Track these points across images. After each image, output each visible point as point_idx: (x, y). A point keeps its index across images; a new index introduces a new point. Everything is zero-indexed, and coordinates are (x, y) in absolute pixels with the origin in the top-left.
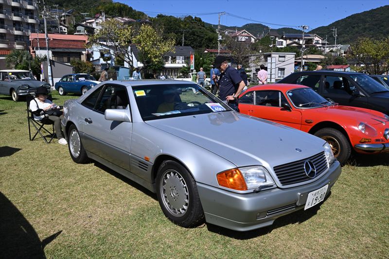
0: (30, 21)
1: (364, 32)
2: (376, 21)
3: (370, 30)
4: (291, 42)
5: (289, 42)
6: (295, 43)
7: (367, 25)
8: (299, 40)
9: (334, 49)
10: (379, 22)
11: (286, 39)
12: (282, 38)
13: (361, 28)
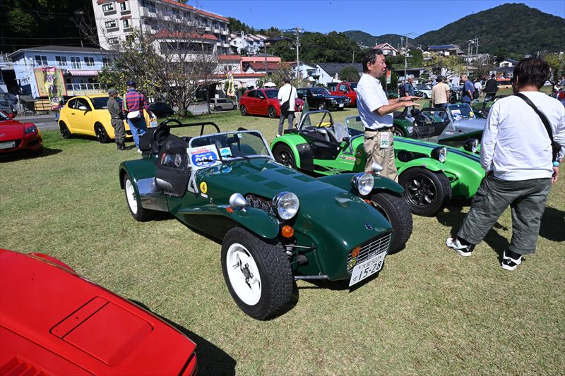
4: (436, 54)
6: (440, 55)
8: (443, 51)
10: (498, 23)
11: (430, 51)
12: (426, 50)
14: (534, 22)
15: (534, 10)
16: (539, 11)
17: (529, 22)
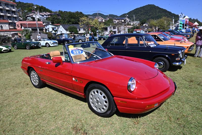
0: (15, 16)
1: (141, 15)
2: (145, 11)
3: (143, 15)
4: (119, 21)
5: (118, 21)
6: (120, 21)
7: (142, 13)
8: (122, 20)
9: (134, 23)
10: (146, 11)
11: (117, 20)
12: (115, 19)
13: (140, 14)
14: (158, 11)
15: (157, 7)
16: (159, 7)
17: (156, 11)
